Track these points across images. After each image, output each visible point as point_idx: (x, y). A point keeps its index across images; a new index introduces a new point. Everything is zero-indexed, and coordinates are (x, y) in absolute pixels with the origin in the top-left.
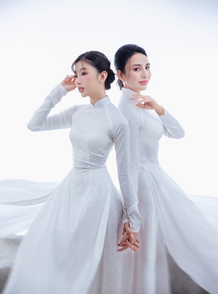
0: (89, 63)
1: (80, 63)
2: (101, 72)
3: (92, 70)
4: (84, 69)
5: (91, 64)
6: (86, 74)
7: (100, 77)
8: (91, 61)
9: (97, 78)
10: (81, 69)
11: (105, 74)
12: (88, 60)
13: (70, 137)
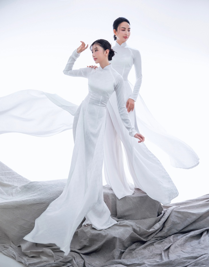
0: (99, 45)
1: (94, 45)
2: (106, 50)
3: (100, 49)
4: (97, 48)
5: (101, 46)
6: (98, 50)
7: (105, 52)
8: (100, 44)
9: (104, 53)
10: (95, 48)
11: (108, 51)
12: (99, 43)
13: (88, 84)
